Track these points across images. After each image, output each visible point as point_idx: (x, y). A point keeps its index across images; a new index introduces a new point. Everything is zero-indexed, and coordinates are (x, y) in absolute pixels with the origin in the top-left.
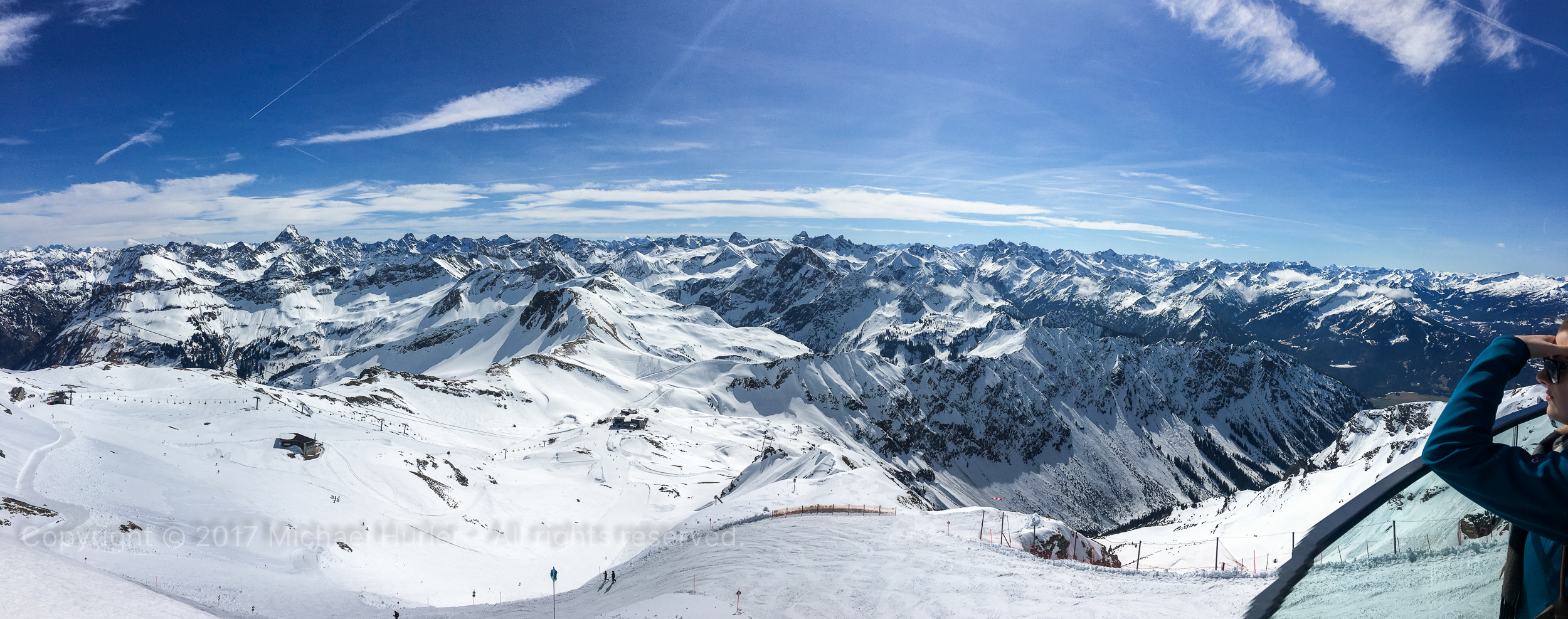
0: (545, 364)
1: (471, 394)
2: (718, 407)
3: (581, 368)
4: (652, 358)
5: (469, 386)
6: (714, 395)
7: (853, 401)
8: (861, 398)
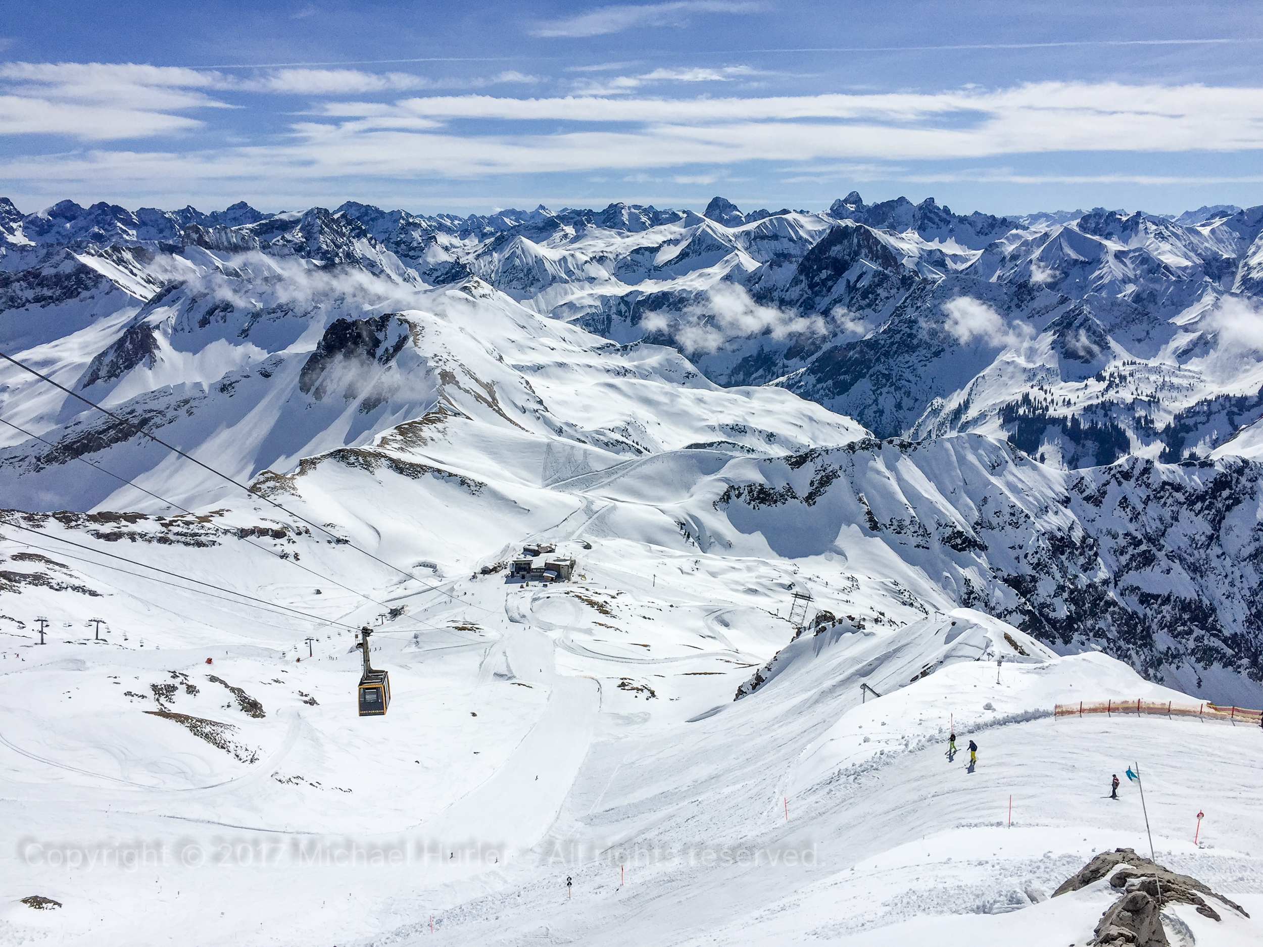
0: (367, 466)
1: (222, 539)
2: (698, 538)
3: (439, 471)
4: (572, 447)
5: (217, 521)
6: (692, 517)
7: (960, 534)
8: (974, 529)
